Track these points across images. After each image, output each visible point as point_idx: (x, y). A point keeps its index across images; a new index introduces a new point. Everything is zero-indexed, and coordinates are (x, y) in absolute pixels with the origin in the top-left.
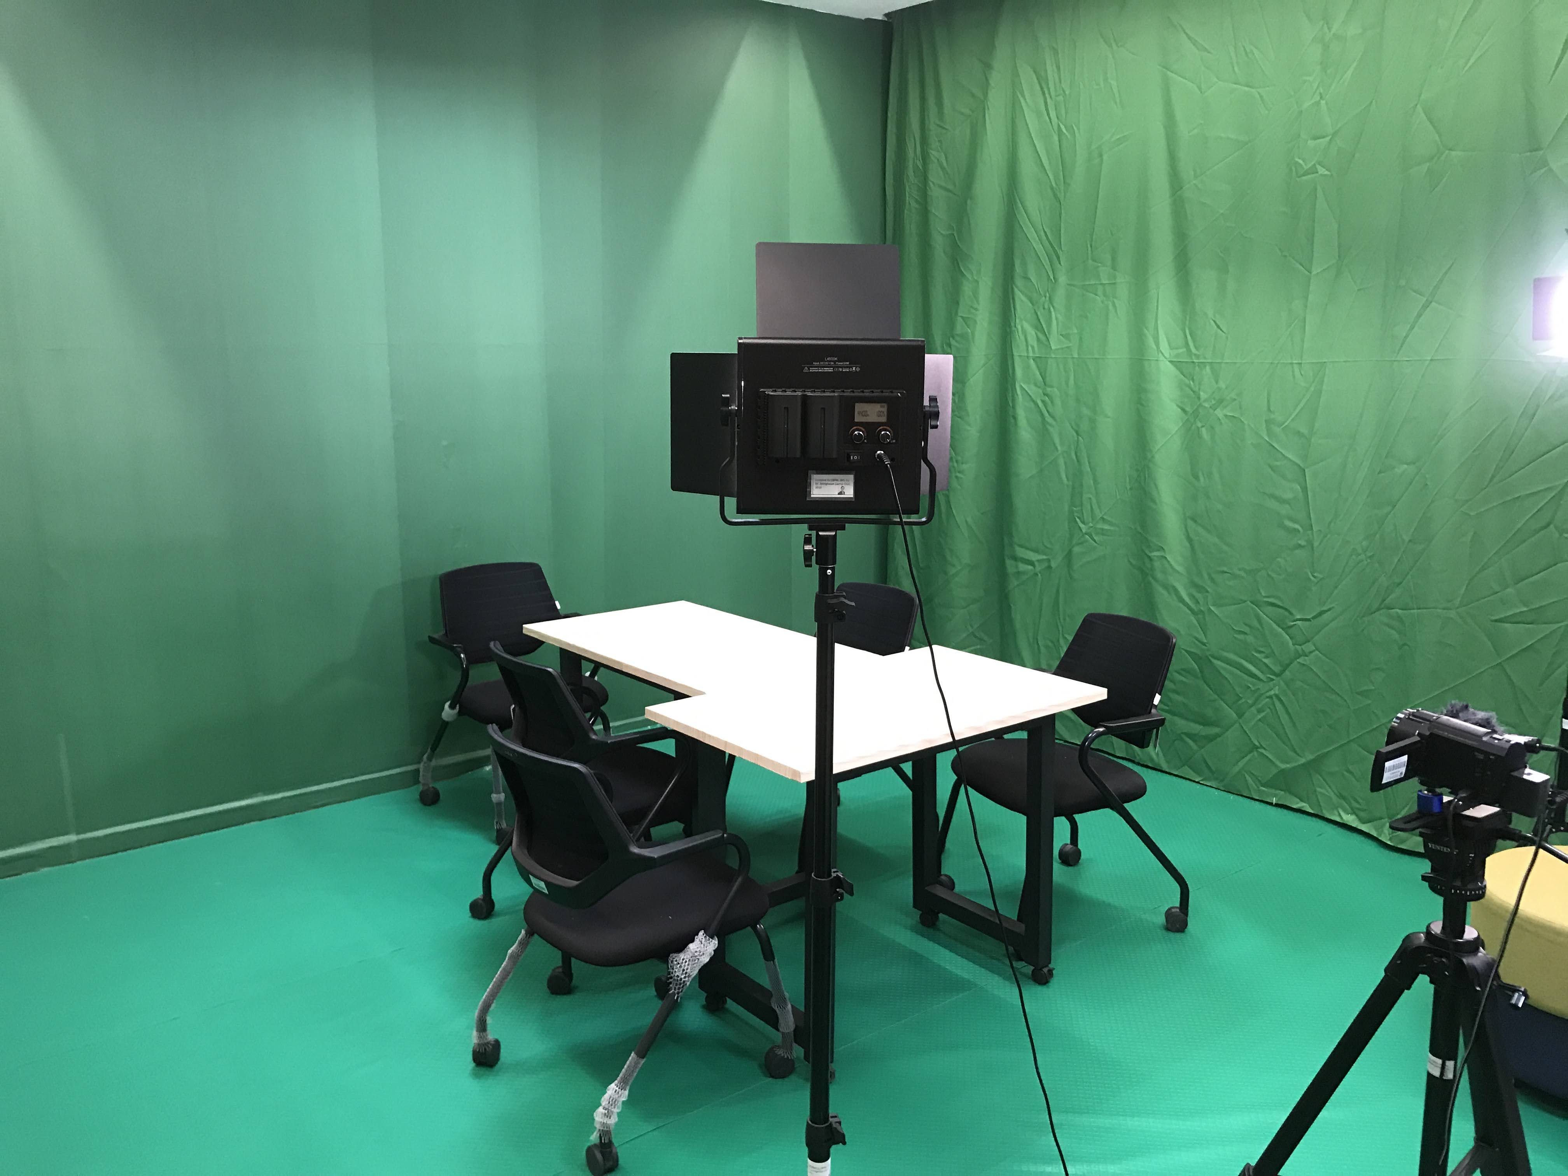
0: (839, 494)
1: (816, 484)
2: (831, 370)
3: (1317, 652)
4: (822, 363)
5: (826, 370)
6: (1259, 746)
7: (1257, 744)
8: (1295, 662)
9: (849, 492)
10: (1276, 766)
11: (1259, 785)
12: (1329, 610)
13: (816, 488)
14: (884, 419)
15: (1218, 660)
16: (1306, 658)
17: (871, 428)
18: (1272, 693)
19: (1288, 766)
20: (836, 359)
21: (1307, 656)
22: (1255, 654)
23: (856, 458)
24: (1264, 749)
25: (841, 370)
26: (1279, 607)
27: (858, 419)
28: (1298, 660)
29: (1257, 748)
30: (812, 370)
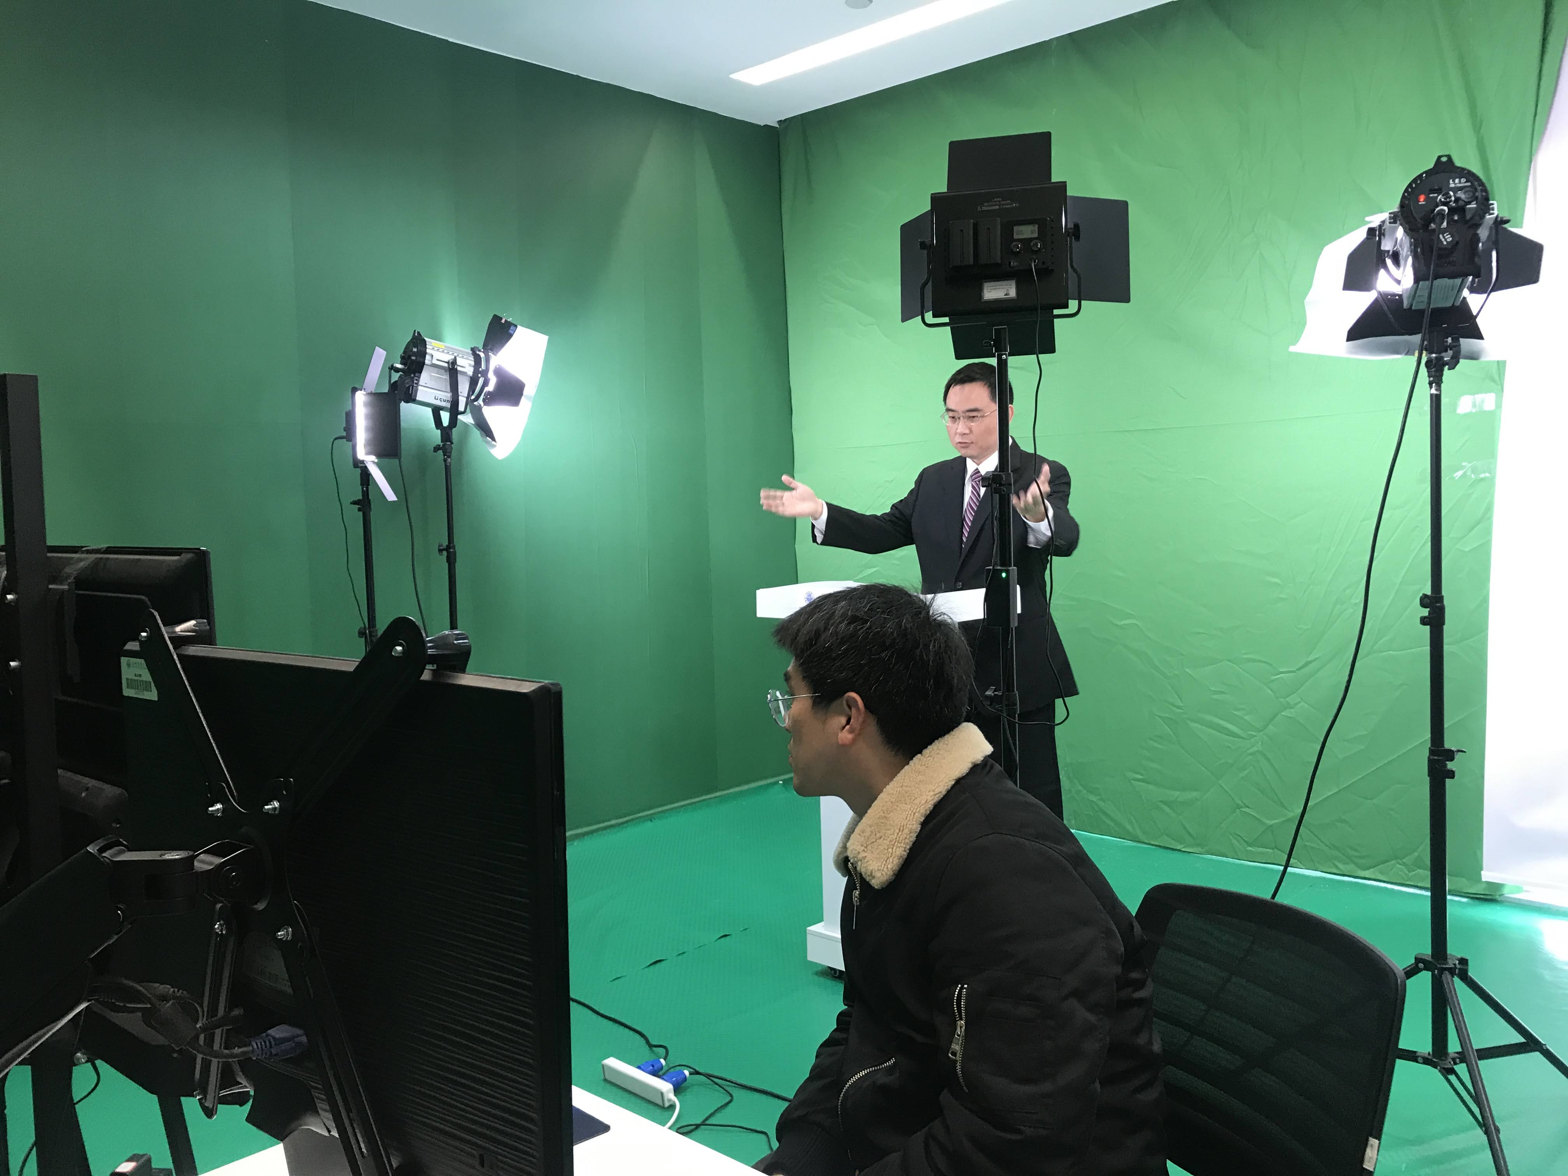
0: (1005, 295)
1: (987, 289)
2: (997, 207)
3: (1303, 703)
4: (990, 203)
5: (994, 208)
6: (1242, 805)
7: (1240, 803)
8: (1279, 716)
9: (1013, 293)
10: (1263, 823)
11: (1245, 845)
12: (1314, 660)
13: (988, 292)
14: (1036, 235)
15: (1196, 722)
16: (1291, 710)
17: (1026, 242)
18: (1255, 749)
19: (1277, 821)
20: (1001, 199)
21: (1292, 708)
22: (1235, 713)
23: (1015, 264)
24: (1248, 807)
25: (1004, 206)
26: (1262, 662)
27: (1016, 237)
28: (1282, 713)
29: (1239, 807)
30: (984, 208)
